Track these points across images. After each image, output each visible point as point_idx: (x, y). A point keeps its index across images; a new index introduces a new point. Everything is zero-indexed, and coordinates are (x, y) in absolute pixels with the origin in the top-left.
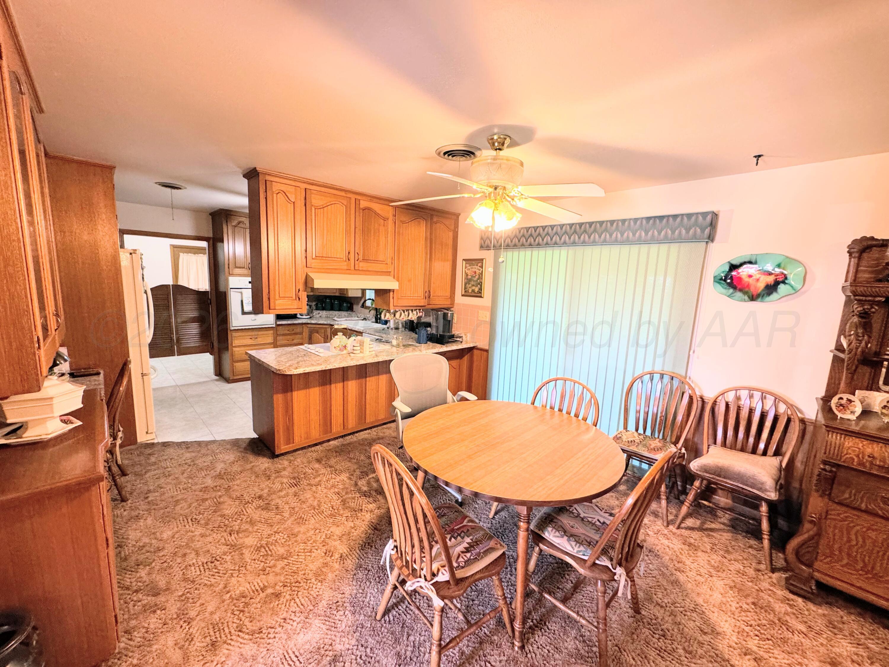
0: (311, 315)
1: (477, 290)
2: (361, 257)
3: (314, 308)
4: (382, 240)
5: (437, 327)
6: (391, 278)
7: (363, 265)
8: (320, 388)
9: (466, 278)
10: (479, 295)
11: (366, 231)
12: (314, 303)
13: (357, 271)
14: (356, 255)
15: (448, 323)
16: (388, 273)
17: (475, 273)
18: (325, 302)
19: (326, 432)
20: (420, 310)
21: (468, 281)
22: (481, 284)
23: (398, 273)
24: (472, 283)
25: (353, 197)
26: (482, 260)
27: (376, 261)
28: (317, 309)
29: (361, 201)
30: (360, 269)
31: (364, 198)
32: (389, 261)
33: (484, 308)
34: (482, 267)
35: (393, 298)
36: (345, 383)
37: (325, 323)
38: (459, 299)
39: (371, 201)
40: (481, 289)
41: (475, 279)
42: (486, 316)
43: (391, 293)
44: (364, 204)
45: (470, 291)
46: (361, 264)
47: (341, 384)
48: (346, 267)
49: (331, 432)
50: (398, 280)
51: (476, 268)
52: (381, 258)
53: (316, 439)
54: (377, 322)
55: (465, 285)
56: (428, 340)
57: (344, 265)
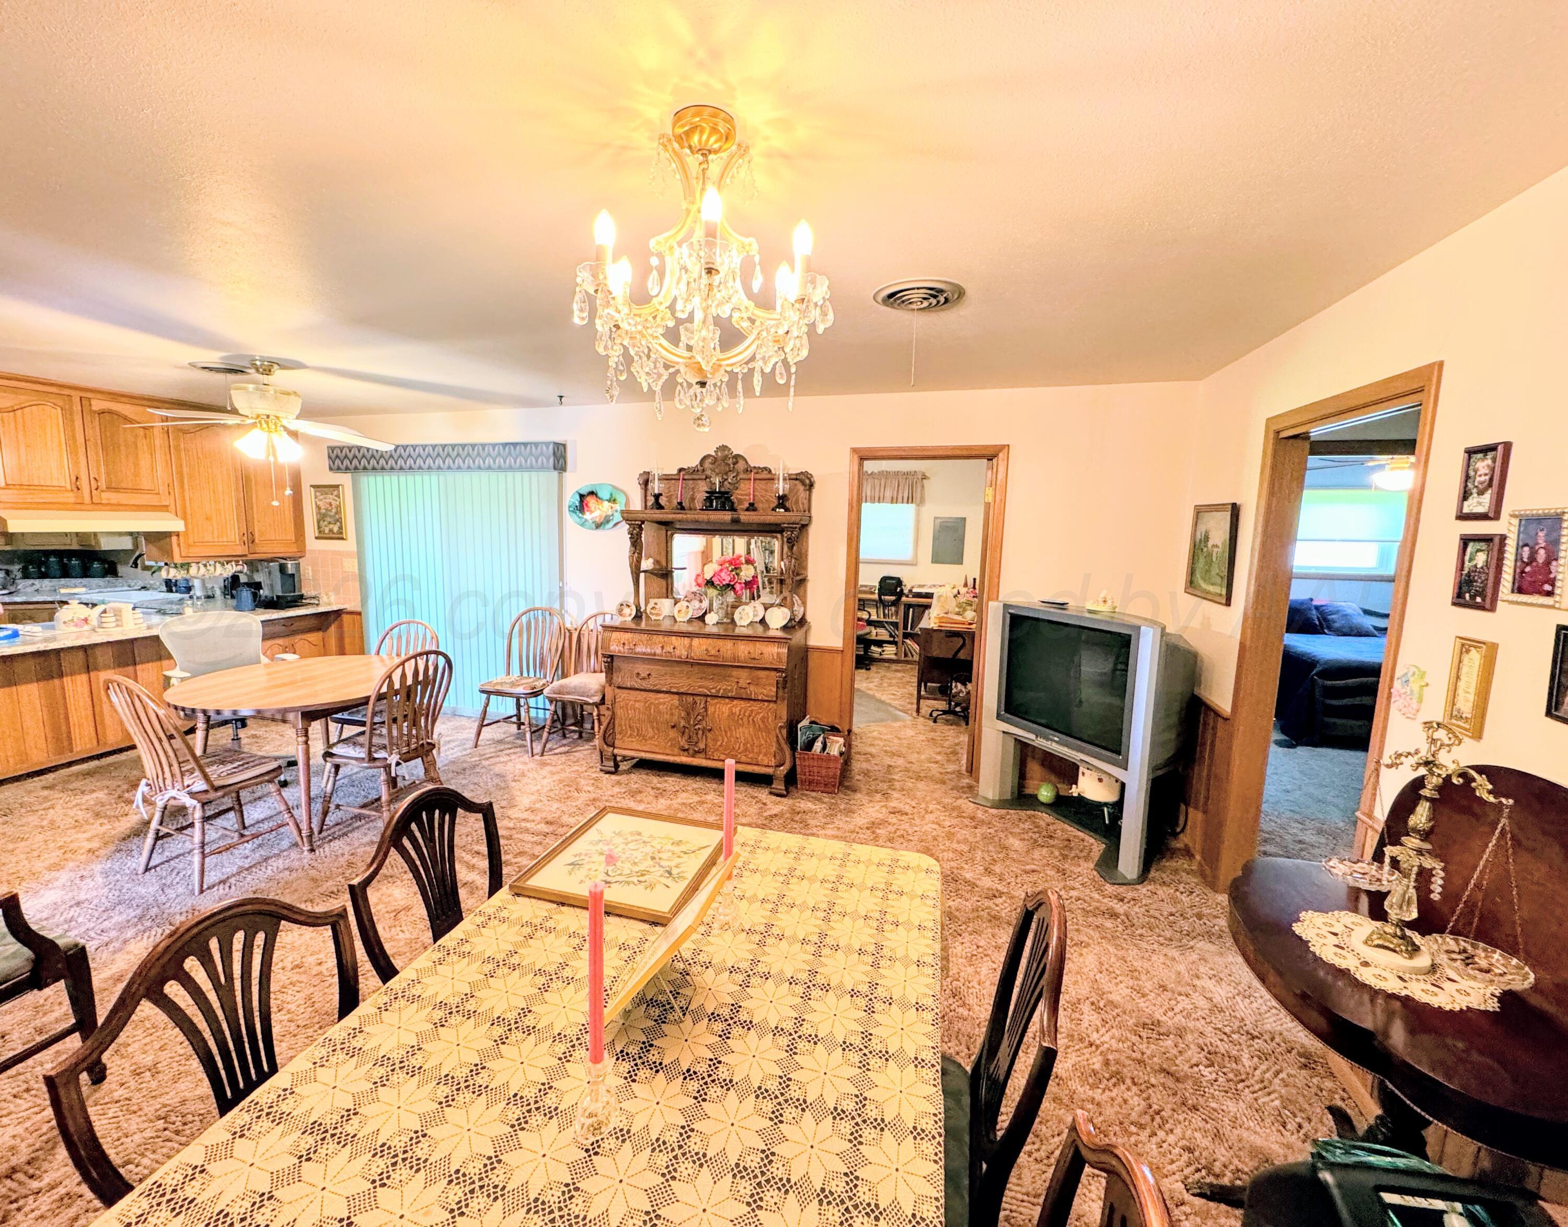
0: (12, 589)
1: (336, 529)
2: (103, 484)
3: (19, 575)
4: (145, 461)
5: (272, 587)
6: (172, 516)
7: (106, 496)
8: (42, 684)
9: (319, 513)
10: (339, 536)
11: (109, 447)
12: (17, 567)
13: (96, 505)
14: (93, 482)
15: (290, 579)
16: (164, 508)
17: (331, 504)
18: (46, 563)
19: (60, 752)
20: (237, 562)
21: (321, 517)
22: (339, 520)
23: (184, 508)
24: (328, 519)
25: (76, 396)
26: (337, 486)
27: (136, 490)
28: (26, 575)
29: (93, 402)
30: (104, 502)
31: (99, 396)
32: (163, 489)
33: (348, 554)
34: (338, 496)
35: (179, 545)
36: (92, 674)
37: (50, 599)
38: (312, 543)
39: (113, 400)
40: (341, 528)
41: (332, 513)
42: (351, 566)
43: (174, 539)
44: (98, 404)
45: (327, 531)
46: (104, 495)
47: (84, 677)
48: (72, 500)
49: (71, 751)
50: (185, 518)
51: (330, 498)
52: (145, 484)
53: (42, 763)
54: (170, 591)
55: (318, 522)
56: (257, 606)
57: (70, 498)
